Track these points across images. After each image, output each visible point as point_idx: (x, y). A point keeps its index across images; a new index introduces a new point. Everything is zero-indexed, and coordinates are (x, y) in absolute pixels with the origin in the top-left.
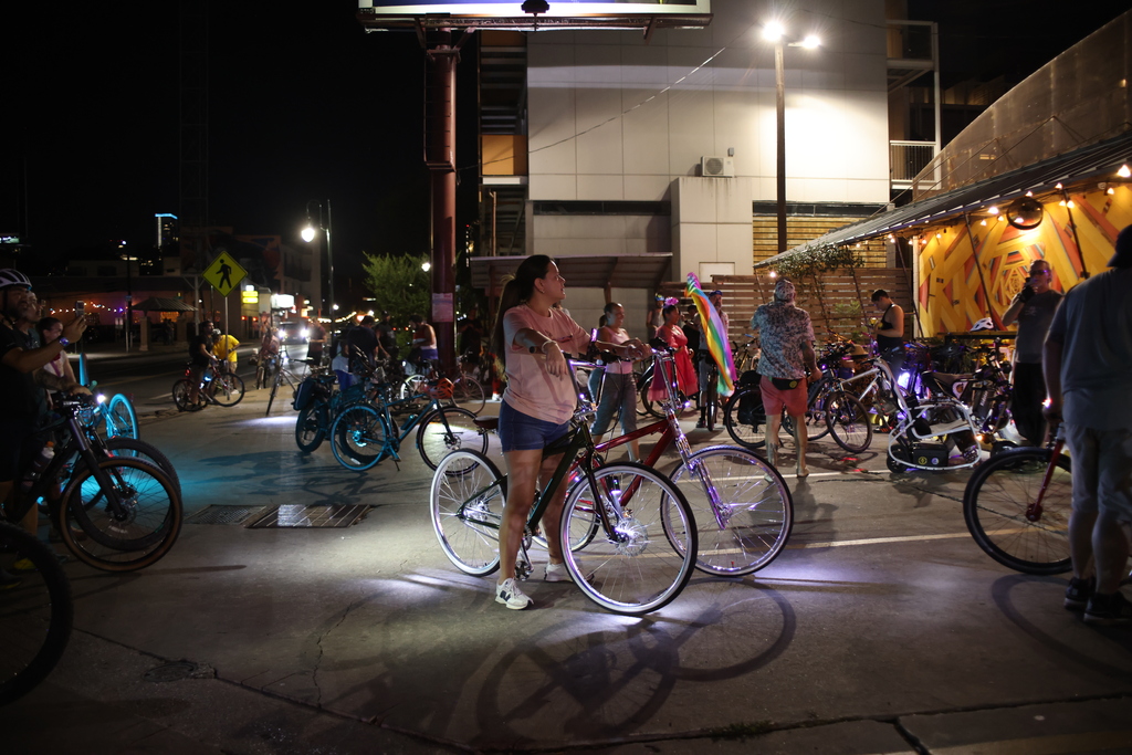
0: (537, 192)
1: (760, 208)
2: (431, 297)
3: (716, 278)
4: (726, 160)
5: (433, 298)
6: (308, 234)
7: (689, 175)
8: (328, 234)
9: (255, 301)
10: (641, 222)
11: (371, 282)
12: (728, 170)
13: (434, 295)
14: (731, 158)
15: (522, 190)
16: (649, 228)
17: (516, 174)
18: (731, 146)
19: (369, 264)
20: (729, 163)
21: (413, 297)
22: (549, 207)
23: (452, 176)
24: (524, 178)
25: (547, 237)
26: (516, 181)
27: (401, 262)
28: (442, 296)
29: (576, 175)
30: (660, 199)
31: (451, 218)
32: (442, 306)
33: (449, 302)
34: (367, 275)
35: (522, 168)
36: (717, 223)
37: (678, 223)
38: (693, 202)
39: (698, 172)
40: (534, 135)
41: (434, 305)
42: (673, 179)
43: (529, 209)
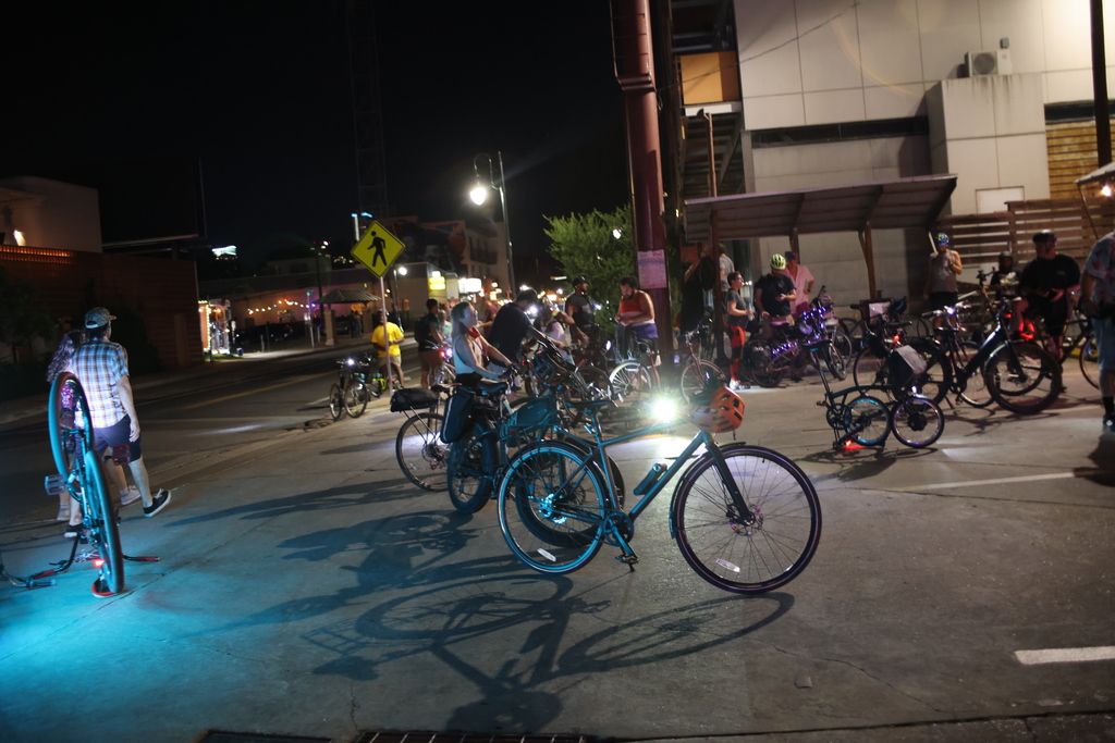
0: (754, 120)
1: (1055, 113)
2: (635, 258)
3: (1012, 205)
4: (1000, 53)
5: (639, 258)
6: (479, 194)
7: (950, 77)
8: (502, 194)
9: (443, 287)
10: (891, 146)
11: (556, 249)
12: (1005, 64)
13: (640, 255)
14: (1005, 51)
15: (736, 119)
16: (902, 154)
17: (726, 100)
18: (1003, 36)
19: (550, 228)
20: (1004, 57)
21: (610, 262)
22: (771, 138)
23: (652, 97)
24: (737, 104)
25: (771, 173)
26: (727, 108)
27: (590, 220)
28: (650, 254)
29: (803, 93)
30: (913, 114)
31: (654, 152)
32: (652, 267)
33: (660, 262)
34: (550, 241)
35: (733, 91)
36: (996, 137)
37: (943, 141)
38: (962, 110)
39: (962, 72)
40: (745, 49)
41: (640, 267)
42: (929, 87)
43: (746, 141)
